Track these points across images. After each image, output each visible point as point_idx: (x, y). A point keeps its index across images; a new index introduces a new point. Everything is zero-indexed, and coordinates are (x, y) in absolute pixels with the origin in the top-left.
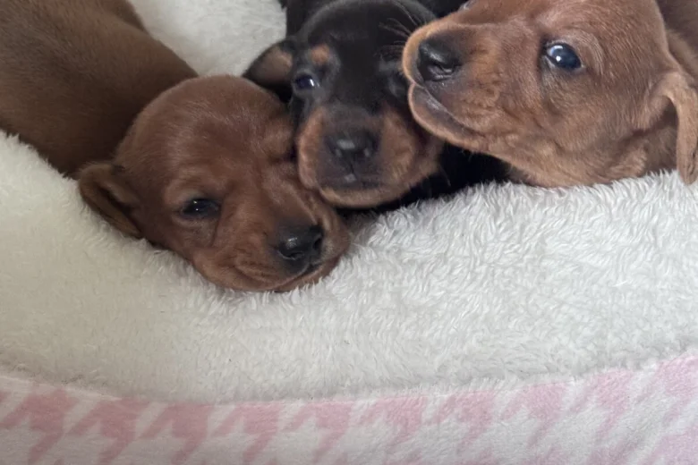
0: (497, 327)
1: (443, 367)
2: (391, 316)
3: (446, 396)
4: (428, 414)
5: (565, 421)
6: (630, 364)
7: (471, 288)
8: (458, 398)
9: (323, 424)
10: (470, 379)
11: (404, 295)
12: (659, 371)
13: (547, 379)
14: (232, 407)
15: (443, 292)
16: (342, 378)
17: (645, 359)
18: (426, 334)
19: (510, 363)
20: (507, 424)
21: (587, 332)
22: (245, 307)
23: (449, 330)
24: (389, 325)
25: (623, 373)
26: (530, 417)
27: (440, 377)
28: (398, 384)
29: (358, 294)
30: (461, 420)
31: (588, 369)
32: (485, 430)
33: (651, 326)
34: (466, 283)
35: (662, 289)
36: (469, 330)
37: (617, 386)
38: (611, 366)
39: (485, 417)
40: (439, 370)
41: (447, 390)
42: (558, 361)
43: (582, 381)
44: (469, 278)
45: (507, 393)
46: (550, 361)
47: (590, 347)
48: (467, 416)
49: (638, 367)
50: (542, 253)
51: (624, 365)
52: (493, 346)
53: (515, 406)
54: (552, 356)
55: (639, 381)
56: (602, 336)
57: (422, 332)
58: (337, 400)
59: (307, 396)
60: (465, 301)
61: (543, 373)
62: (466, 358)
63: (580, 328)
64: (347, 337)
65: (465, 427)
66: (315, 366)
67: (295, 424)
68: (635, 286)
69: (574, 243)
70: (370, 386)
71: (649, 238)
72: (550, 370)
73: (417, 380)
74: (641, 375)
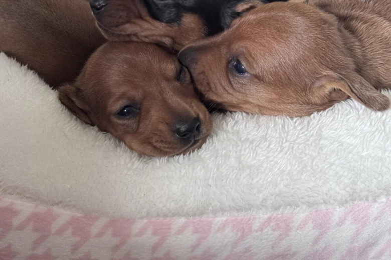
0: (295, 178)
1: (265, 200)
2: (235, 171)
3: (266, 216)
4: (255, 226)
5: (333, 231)
6: (370, 199)
7: (280, 156)
8: (273, 217)
9: (196, 231)
10: (280, 206)
11: (242, 158)
12: (387, 203)
13: (323, 207)
14: (145, 221)
15: (265, 157)
16: (207, 205)
17: (379, 196)
18: (255, 181)
19: (302, 198)
20: (300, 232)
21: (346, 181)
22: (153, 164)
23: (268, 178)
24: (234, 176)
25: (366, 204)
26: (313, 229)
27: (263, 206)
28: (239, 209)
29: (216, 158)
30: (274, 230)
31: (346, 202)
32: (287, 235)
33: (382, 177)
34: (277, 153)
35: (388, 157)
36: (279, 179)
37: (363, 211)
38: (360, 200)
39: (288, 228)
40: (262, 202)
41: (267, 213)
42: (330, 197)
43: (343, 208)
44: (279, 149)
45: (301, 215)
46: (325, 197)
47: (348, 189)
48: (278, 227)
49: (375, 201)
50: (320, 137)
51: (367, 200)
52: (293, 189)
53: (305, 222)
54: (326, 194)
55: (375, 208)
56: (354, 183)
57: (252, 180)
58: (204, 218)
59: (187, 215)
60: (277, 163)
61: (322, 204)
62: (278, 195)
63: (342, 178)
64: (210, 182)
65: (277, 233)
66: (192, 199)
67: (180, 231)
68: (373, 155)
69: (338, 131)
70: (223, 210)
71: (381, 128)
72: (325, 202)
73: (249, 207)
74: (376, 205)
